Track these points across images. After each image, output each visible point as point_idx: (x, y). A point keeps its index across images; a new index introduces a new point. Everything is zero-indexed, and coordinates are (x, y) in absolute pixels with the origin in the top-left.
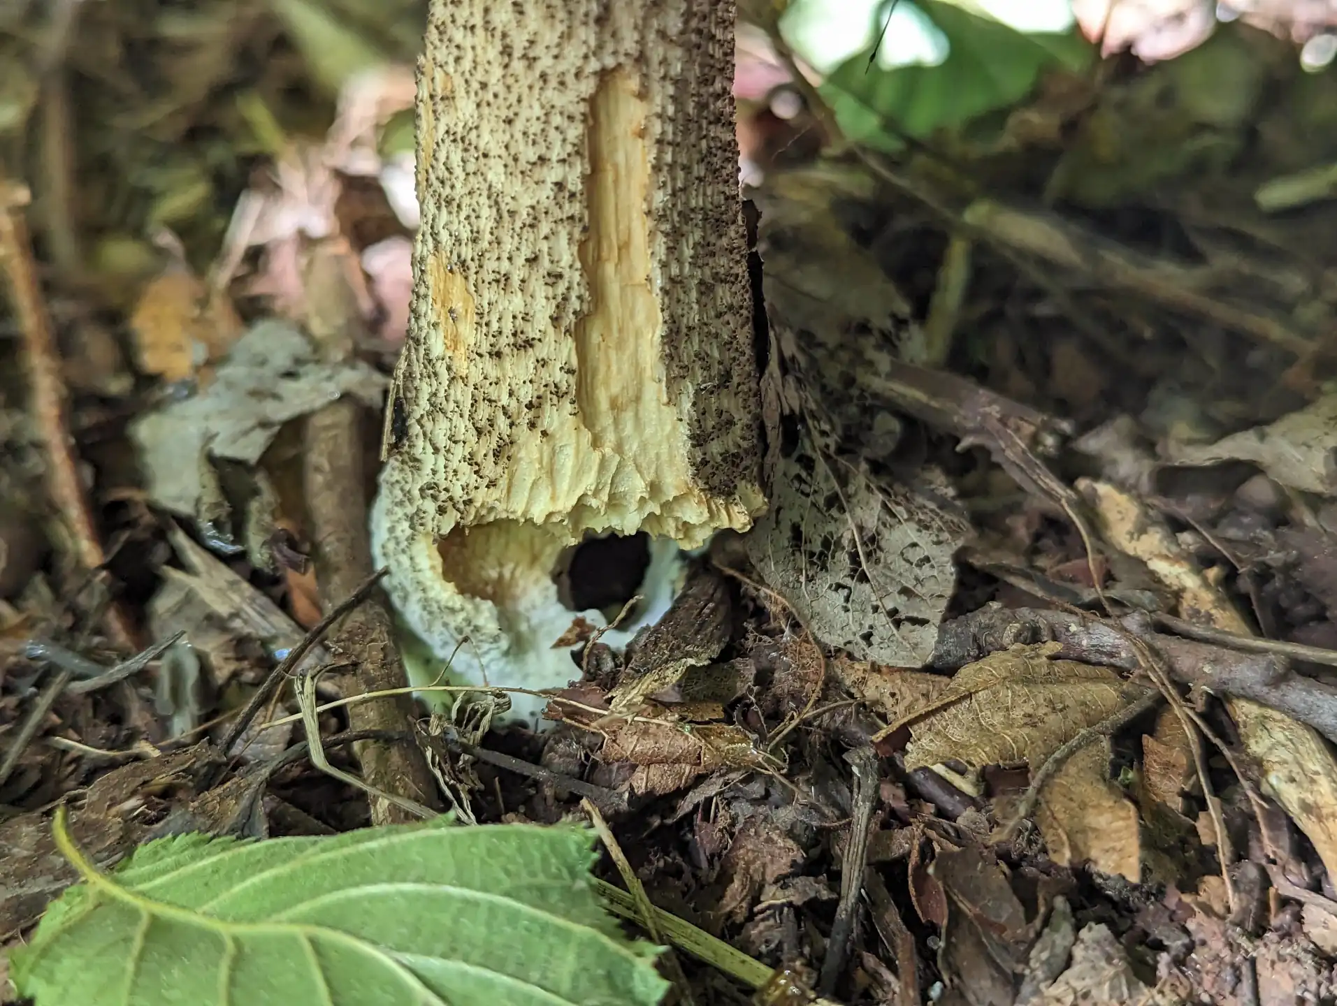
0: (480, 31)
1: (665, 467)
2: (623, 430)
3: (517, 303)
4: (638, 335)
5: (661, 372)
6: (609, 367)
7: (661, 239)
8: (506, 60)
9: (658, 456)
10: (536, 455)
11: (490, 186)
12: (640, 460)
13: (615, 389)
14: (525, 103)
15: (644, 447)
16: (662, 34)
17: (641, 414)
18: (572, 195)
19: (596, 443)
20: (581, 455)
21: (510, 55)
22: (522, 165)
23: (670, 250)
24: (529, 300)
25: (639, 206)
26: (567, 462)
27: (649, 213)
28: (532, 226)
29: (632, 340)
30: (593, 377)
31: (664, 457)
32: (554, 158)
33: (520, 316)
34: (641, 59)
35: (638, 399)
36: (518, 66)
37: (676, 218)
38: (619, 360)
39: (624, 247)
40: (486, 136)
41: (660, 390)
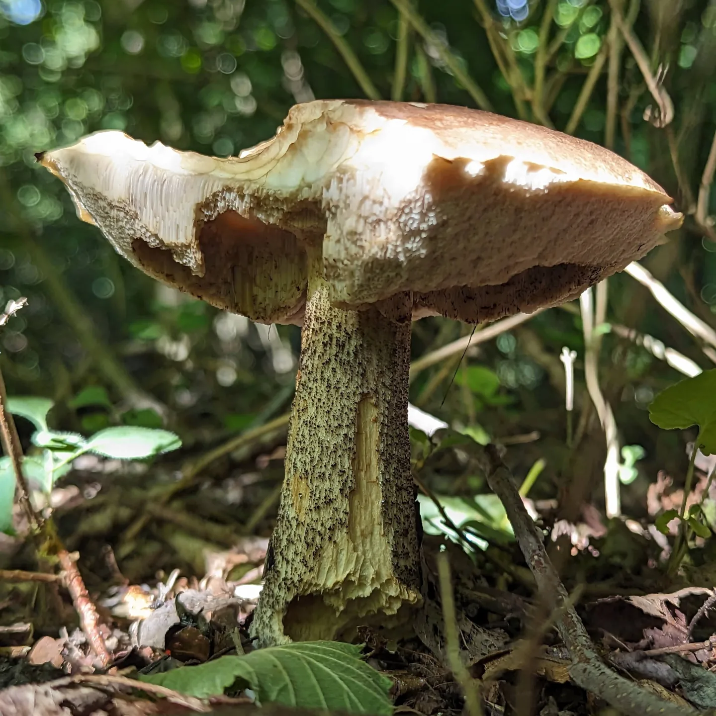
0: (319, 381)
1: (382, 566)
2: (366, 546)
3: (327, 485)
4: (373, 504)
5: (381, 520)
6: (361, 517)
7: (382, 463)
8: (329, 389)
9: (379, 560)
10: (331, 554)
11: (319, 439)
12: (373, 561)
13: (363, 527)
14: (334, 405)
15: (374, 555)
16: (384, 384)
17: (373, 540)
18: (350, 439)
19: (355, 549)
20: (349, 554)
21: (330, 387)
22: (333, 428)
23: (386, 467)
24: (332, 483)
25: (374, 448)
26: (343, 557)
27: (378, 451)
28: (334, 452)
29: (370, 505)
30: (355, 521)
31: (382, 561)
32: (344, 425)
33: (328, 490)
34: (376, 392)
35: (372, 533)
36: (333, 391)
37: (388, 456)
38: (365, 514)
39: (369, 465)
40: (319, 420)
41: (381, 529)
